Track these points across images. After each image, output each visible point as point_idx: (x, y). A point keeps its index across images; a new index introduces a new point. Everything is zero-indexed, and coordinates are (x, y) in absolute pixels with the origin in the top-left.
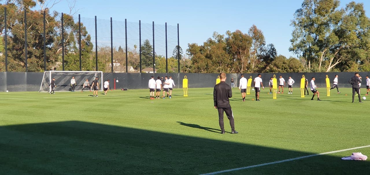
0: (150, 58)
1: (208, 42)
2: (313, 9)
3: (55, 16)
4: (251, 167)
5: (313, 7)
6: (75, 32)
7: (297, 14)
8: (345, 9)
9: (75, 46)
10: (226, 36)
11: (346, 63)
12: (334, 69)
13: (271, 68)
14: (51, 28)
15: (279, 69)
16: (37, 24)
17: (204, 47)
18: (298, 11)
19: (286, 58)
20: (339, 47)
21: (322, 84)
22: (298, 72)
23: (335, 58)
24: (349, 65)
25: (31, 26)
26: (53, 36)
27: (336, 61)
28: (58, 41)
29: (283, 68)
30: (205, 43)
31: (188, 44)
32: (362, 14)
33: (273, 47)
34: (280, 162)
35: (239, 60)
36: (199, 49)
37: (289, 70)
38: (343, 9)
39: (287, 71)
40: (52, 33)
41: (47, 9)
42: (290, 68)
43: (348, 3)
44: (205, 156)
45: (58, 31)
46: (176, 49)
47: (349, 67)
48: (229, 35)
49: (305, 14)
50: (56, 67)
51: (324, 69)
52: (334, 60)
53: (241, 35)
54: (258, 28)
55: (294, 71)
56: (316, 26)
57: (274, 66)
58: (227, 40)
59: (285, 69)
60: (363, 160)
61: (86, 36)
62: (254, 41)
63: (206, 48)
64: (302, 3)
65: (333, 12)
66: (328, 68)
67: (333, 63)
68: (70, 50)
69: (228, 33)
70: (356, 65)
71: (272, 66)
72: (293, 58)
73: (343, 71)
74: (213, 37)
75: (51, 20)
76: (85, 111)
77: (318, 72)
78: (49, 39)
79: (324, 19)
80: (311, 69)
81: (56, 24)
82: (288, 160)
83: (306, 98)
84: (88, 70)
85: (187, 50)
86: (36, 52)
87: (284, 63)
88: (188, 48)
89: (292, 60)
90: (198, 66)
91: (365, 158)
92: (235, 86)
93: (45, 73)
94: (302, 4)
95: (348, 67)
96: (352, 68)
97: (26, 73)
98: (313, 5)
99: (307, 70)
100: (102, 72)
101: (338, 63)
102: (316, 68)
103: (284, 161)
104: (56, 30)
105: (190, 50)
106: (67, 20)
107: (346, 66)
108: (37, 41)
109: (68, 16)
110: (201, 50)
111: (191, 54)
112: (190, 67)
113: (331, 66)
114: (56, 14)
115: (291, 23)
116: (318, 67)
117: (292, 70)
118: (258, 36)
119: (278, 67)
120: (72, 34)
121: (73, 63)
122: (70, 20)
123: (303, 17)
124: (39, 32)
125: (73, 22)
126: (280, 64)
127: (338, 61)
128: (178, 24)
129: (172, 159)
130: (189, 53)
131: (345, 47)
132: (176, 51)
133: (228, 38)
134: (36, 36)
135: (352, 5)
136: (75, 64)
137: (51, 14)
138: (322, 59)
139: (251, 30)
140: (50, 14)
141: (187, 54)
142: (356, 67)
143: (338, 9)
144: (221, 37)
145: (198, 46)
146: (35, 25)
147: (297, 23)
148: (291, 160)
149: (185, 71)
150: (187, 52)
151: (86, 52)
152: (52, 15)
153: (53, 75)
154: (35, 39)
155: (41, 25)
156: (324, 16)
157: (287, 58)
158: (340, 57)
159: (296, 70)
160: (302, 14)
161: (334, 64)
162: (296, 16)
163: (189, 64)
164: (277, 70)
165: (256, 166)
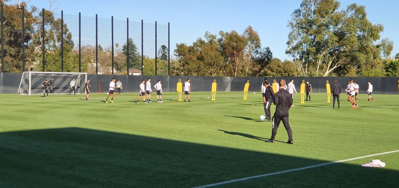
0: (134, 58)
1: (198, 42)
2: (313, 10)
3: (32, 11)
4: (277, 173)
5: (313, 8)
6: (54, 29)
7: (294, 15)
8: (346, 11)
9: (55, 45)
10: (219, 37)
11: (344, 68)
12: (332, 74)
13: (266, 72)
14: (29, 24)
15: (273, 73)
16: (12, 20)
17: (193, 48)
18: (296, 12)
19: (280, 61)
20: (337, 50)
21: (319, 89)
22: (293, 76)
23: (333, 62)
24: (348, 69)
25: (6, 21)
26: (30, 33)
27: (335, 65)
28: (36, 39)
29: (278, 72)
30: (194, 44)
31: (177, 44)
32: (363, 16)
33: (268, 51)
34: (303, 168)
35: (233, 62)
36: (188, 50)
37: (284, 74)
38: (344, 10)
39: (281, 75)
40: (29, 30)
41: (24, 3)
42: (285, 72)
43: (349, 5)
44: (229, 163)
45: (36, 28)
46: (162, 49)
47: (348, 72)
48: (222, 35)
49: (304, 15)
50: (33, 68)
51: (321, 73)
52: (332, 64)
53: (236, 36)
54: (254, 29)
55: (289, 75)
56: (314, 27)
57: (268, 70)
58: (220, 40)
59: (280, 72)
60: (382, 166)
61: (67, 34)
62: (249, 43)
63: (196, 49)
64: (301, 3)
65: (332, 14)
66: (326, 72)
67: (331, 67)
68: (49, 49)
69: (221, 33)
70: (354, 69)
71: (267, 70)
72: (288, 62)
73: (340, 75)
74: (205, 37)
75: (29, 15)
76: (80, 116)
77: (316, 76)
78: (27, 36)
79: (323, 21)
80: (308, 73)
81: (34, 20)
82: (310, 167)
83: (306, 104)
84: (69, 71)
85: (175, 51)
86: (11, 50)
87: (279, 67)
88: (176, 48)
89: (287, 63)
90: (189, 68)
91: (383, 165)
92: (229, 90)
93: (24, 74)
94: (301, 5)
95: (346, 72)
96: (350, 72)
97: (2, 73)
98: (312, 5)
99: (304, 74)
100: (86, 74)
101: (337, 67)
102: (313, 72)
103: (306, 168)
104: (33, 27)
105: (178, 51)
106: (46, 16)
107: (345, 71)
108: (12, 39)
109: (48, 11)
110: (189, 51)
111: (179, 55)
112: (178, 69)
113: (329, 70)
114: (34, 9)
115: (289, 24)
116: (315, 71)
117: (287, 74)
118: (253, 38)
119: (272, 71)
120: (51, 32)
121: (52, 62)
122: (50, 16)
123: (302, 17)
124: (15, 29)
125: (53, 18)
126: (275, 67)
127: (336, 65)
128: (169, 23)
129: (197, 166)
130: (177, 54)
131: (344, 51)
132: (161, 51)
133: (221, 39)
134: (11, 33)
135: (353, 6)
136: (54, 64)
137: (29, 9)
138: (320, 63)
139: (247, 31)
140: (26, 9)
141: (175, 55)
142: (354, 71)
143: (338, 10)
144: (214, 37)
145: (187, 46)
146: (11, 20)
147: (295, 24)
148: (314, 166)
149: (173, 73)
150: (175, 53)
151: (67, 52)
152: (29, 11)
153: (33, 77)
154: (10, 36)
155: (17, 21)
156: (324, 17)
157: (282, 61)
158: (339, 61)
159: (291, 74)
160: (300, 15)
161: (333, 68)
162: (294, 17)
163: (177, 65)
164: (271, 73)
165: (282, 172)
